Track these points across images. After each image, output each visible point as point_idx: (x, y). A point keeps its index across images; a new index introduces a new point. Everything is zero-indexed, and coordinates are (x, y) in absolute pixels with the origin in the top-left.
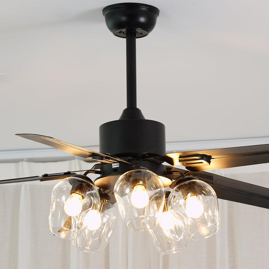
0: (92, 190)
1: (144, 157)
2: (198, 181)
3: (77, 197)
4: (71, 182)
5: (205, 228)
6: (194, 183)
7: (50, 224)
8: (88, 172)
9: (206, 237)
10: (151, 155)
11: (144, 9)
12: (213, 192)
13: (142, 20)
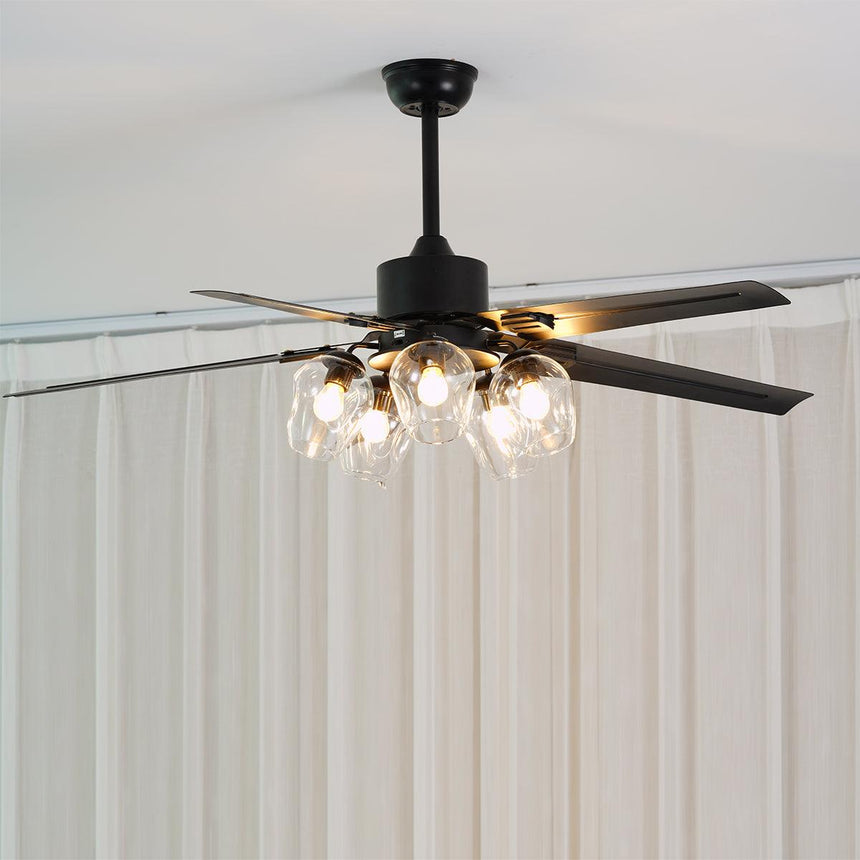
0: (362, 377)
1: (447, 318)
2: (540, 357)
3: (335, 388)
4: (327, 363)
5: (550, 435)
6: (533, 359)
7: (290, 435)
8: (354, 346)
9: (552, 453)
10: (460, 315)
11: (449, 67)
12: (565, 373)
13: (447, 86)
